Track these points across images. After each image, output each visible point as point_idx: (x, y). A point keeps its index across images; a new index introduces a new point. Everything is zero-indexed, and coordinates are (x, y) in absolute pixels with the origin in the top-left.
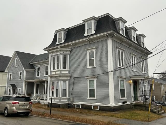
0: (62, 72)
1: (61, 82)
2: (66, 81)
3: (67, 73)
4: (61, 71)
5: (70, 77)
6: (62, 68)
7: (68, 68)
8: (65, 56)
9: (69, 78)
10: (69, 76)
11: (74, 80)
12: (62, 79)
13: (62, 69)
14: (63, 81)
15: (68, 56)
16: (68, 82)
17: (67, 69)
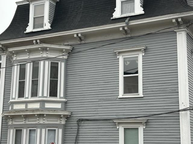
0: (47, 106)
1: (43, 130)
2: (57, 129)
3: (60, 107)
4: (43, 102)
5: (68, 118)
6: (45, 95)
7: (62, 95)
8: (54, 65)
9: (63, 122)
10: (64, 115)
11: (79, 126)
12: (46, 122)
13: (46, 97)
14: (47, 129)
15: (63, 64)
16: (61, 131)
17: (60, 98)
